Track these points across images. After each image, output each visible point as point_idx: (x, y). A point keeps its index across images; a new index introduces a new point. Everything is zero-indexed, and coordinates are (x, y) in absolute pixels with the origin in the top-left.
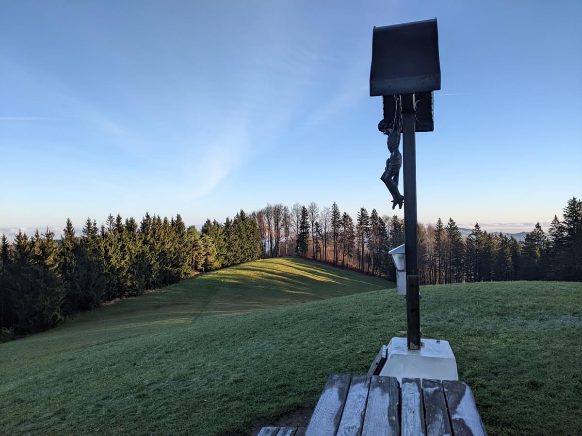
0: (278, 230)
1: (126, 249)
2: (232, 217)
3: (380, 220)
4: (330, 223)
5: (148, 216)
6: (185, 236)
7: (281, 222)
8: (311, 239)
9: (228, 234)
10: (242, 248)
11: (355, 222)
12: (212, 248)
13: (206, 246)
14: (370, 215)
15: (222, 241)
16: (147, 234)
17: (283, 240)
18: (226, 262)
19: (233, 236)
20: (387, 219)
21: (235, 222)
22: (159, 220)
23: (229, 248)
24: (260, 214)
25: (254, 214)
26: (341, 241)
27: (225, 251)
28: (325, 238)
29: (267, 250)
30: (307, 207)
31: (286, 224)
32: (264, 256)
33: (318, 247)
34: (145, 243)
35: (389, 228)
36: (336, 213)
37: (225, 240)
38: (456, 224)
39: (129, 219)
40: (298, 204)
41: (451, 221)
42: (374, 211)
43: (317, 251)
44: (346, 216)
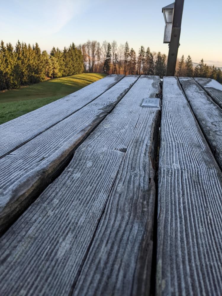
0: (94, 57)
1: (8, 61)
2: (68, 47)
3: (151, 55)
4: (123, 54)
5: (19, 43)
6: (41, 56)
7: (95, 52)
8: (112, 63)
9: (65, 57)
10: (73, 66)
11: (137, 55)
12: (57, 65)
13: (53, 63)
14: (146, 50)
15: (62, 61)
16: (19, 54)
17: (96, 63)
18: (64, 74)
19: (68, 59)
20: (155, 54)
21: (69, 50)
22: (25, 46)
23: (66, 66)
24: (84, 47)
25: (80, 46)
26: (128, 65)
27: (64, 67)
28: (120, 63)
29: (87, 68)
30: (111, 44)
31: (98, 53)
32: (85, 72)
33: (115, 68)
34: (19, 59)
35: (155, 59)
36: (127, 48)
37: (63, 60)
38: (191, 59)
39: (8, 44)
40: (105, 41)
41: (189, 57)
42: (148, 48)
43: (115, 71)
44: (132, 51)
